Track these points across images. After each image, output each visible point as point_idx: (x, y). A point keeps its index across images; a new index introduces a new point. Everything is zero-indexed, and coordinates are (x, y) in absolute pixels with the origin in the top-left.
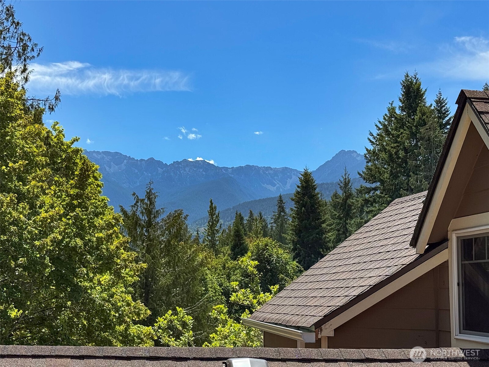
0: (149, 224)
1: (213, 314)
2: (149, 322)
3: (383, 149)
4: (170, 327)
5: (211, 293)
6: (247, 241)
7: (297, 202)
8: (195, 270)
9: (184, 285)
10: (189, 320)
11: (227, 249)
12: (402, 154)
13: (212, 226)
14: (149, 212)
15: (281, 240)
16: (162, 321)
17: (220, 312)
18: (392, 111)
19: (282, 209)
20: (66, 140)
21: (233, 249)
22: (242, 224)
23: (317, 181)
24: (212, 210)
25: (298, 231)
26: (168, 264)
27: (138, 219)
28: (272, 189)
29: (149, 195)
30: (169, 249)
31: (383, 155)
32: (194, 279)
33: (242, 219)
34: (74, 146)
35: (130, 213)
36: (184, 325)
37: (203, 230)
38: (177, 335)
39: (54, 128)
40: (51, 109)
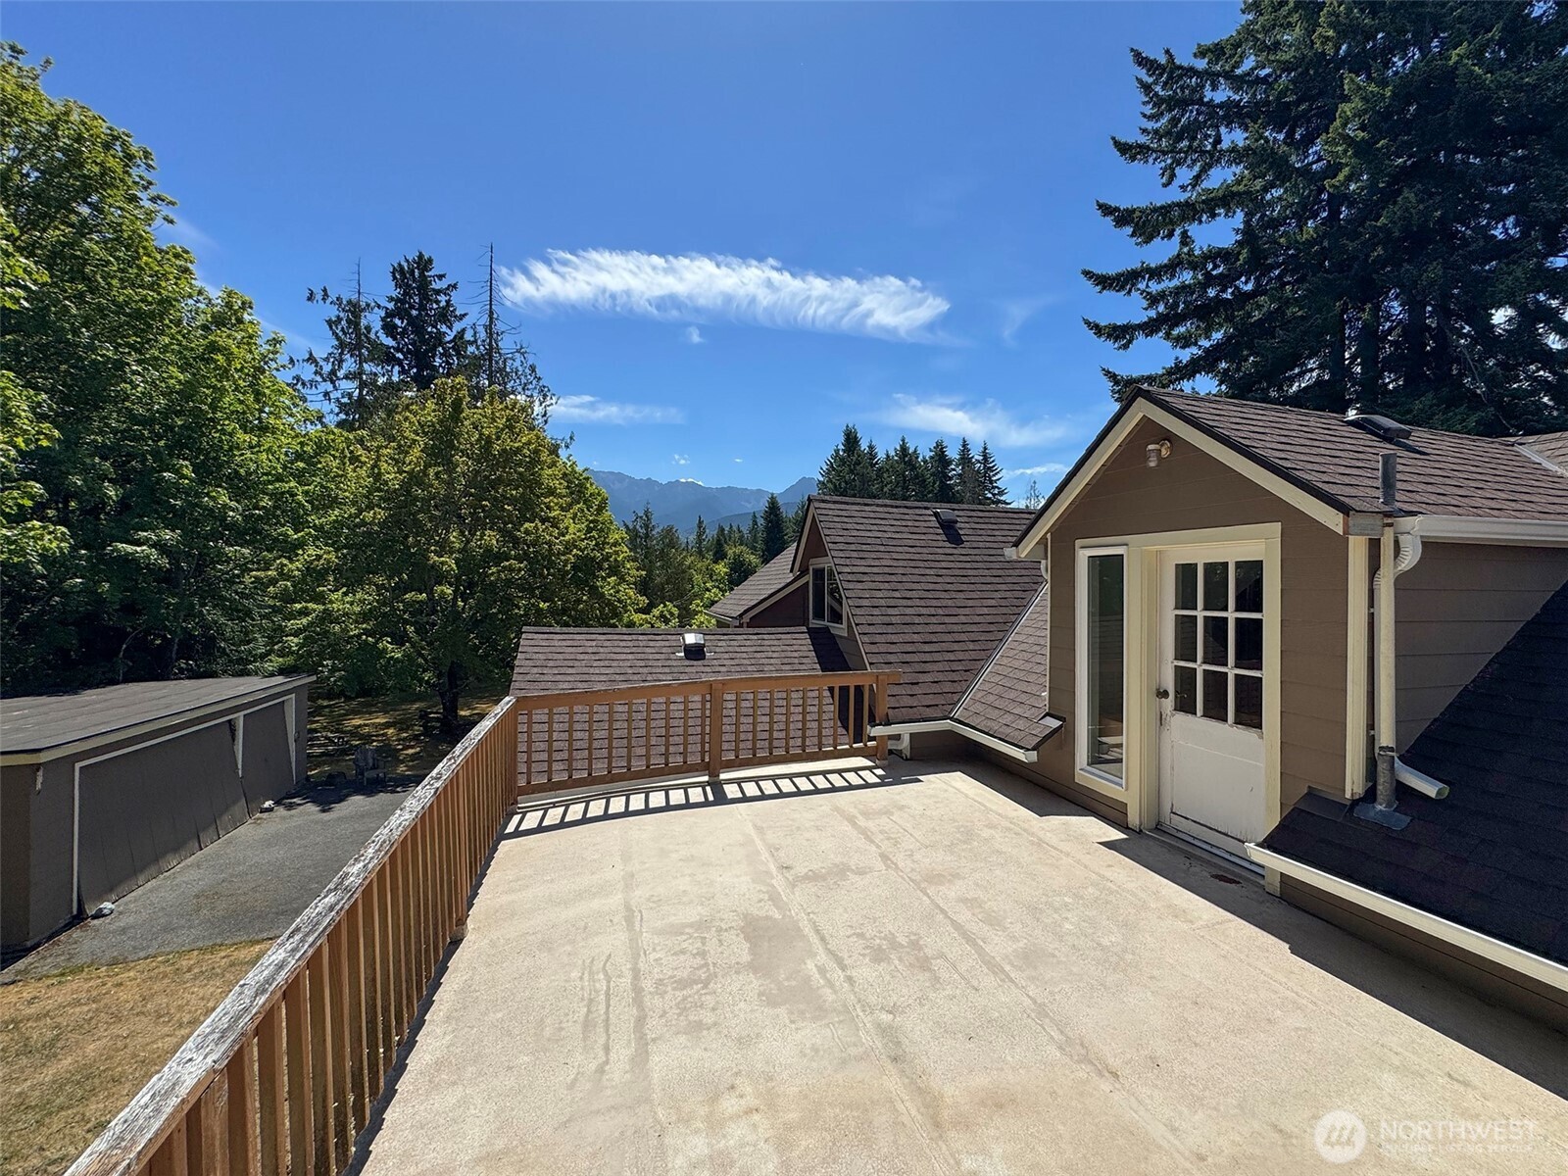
0: (647, 535)
1: (693, 607)
2: (646, 611)
3: (830, 481)
4: (662, 616)
5: (696, 589)
6: (726, 548)
7: (765, 519)
8: (684, 572)
9: (675, 584)
10: (676, 611)
11: (710, 555)
12: (843, 485)
13: (699, 536)
14: (646, 526)
15: (754, 548)
16: (656, 612)
17: (698, 606)
18: (837, 451)
19: (755, 523)
20: (579, 469)
21: (715, 555)
22: (723, 534)
23: (780, 502)
24: (700, 522)
25: (766, 542)
26: (662, 567)
27: (638, 532)
28: (749, 506)
29: (646, 513)
30: (663, 555)
31: (829, 485)
32: (683, 578)
33: (723, 530)
34: (584, 475)
35: (631, 527)
36: (672, 614)
37: (692, 538)
38: (667, 621)
39: (568, 459)
40: (567, 447)
